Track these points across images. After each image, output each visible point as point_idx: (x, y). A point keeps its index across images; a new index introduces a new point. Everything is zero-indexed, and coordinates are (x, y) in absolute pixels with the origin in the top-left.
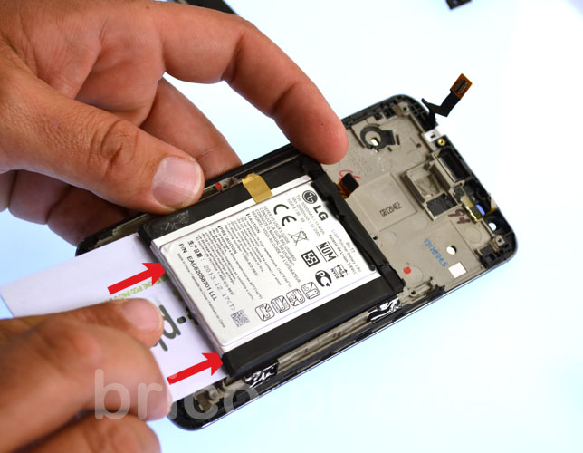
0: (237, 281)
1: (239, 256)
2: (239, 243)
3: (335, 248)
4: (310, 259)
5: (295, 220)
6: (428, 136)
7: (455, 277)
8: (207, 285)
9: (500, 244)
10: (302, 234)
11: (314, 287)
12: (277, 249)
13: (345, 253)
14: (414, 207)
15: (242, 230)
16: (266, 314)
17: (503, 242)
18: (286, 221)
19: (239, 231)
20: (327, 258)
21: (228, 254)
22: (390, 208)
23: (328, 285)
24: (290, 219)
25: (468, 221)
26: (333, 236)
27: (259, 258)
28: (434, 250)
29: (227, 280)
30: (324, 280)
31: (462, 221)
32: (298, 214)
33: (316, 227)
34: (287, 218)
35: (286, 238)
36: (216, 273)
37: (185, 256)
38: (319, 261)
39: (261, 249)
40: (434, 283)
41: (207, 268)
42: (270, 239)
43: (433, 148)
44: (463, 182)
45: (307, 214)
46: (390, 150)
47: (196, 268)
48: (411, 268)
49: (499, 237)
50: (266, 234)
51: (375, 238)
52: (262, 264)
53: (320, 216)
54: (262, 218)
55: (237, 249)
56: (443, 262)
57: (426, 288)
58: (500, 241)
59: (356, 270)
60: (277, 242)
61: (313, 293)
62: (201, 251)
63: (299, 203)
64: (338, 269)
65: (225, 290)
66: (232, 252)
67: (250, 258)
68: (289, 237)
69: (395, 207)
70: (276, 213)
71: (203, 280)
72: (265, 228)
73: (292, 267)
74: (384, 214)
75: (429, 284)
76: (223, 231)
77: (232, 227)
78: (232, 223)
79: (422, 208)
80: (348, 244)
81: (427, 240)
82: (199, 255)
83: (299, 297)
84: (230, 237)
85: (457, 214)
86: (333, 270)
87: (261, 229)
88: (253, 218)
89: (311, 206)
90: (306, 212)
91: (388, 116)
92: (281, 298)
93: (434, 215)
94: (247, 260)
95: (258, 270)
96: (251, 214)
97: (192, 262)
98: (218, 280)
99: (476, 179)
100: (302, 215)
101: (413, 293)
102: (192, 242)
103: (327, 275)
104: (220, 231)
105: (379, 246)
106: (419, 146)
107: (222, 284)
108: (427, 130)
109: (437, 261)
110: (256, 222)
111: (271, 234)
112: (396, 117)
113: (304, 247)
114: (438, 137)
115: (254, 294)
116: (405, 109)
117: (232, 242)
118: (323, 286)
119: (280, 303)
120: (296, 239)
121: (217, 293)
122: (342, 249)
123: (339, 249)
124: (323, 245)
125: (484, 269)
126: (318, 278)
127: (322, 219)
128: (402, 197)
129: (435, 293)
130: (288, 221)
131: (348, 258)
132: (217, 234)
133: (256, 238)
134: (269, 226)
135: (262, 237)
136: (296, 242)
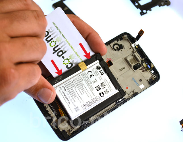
0: (76, 97)
1: (77, 89)
2: (77, 85)
3: (105, 84)
4: (98, 88)
5: (94, 76)
6: (133, 45)
7: (141, 88)
8: (68, 100)
9: (154, 78)
10: (96, 80)
11: (99, 97)
12: (88, 86)
13: (108, 85)
14: (129, 68)
16: (85, 107)
17: (156, 77)
18: (91, 76)
19: (77, 81)
20: (103, 87)
21: (74, 89)
22: (122, 69)
23: (103, 96)
25: (145, 71)
26: (105, 80)
27: (83, 90)
28: (135, 81)
29: (74, 97)
30: (102, 95)
31: (143, 71)
32: (95, 74)
33: (100, 78)
34: (91, 75)
35: (91, 82)
36: (70, 96)
37: (61, 91)
38: (101, 89)
39: (83, 86)
40: (135, 91)
41: (68, 94)
42: (86, 83)
43: (135, 49)
44: (143, 59)
45: (97, 74)
46: (122, 51)
47: (64, 94)
48: (128, 87)
49: (154, 75)
51: (117, 79)
52: (84, 91)
54: (84, 76)
55: (76, 87)
56: (138, 84)
57: (133, 93)
58: (155, 77)
59: (111, 91)
60: (88, 84)
61: (98, 99)
62: (66, 89)
63: (95, 70)
64: (106, 91)
65: (73, 101)
66: (75, 88)
67: (80, 90)
68: (92, 82)
69: (123, 68)
70: (88, 74)
71: (66, 98)
72: (85, 79)
73: (93, 92)
74: (120, 71)
75: (133, 92)
77: (75, 80)
79: (131, 68)
80: (109, 82)
81: (133, 78)
82: (65, 90)
83: (94, 101)
84: (74, 83)
85: (142, 69)
86: (104, 91)
87: (84, 80)
88: (81, 76)
89: (99, 71)
90: (97, 73)
91: (121, 40)
92: (89, 102)
93: (135, 70)
94: (79, 90)
95: (83, 94)
96: (81, 75)
97: (63, 92)
98: (71, 97)
99: (148, 57)
101: (129, 95)
102: (63, 86)
103: (103, 93)
104: (71, 81)
105: (118, 81)
106: (130, 48)
107: (72, 99)
108: (133, 43)
109: (136, 84)
110: (82, 77)
111: (87, 81)
112: (123, 40)
113: (96, 84)
114: (136, 45)
115: (81, 101)
116: (126, 37)
117: (75, 85)
118: (101, 97)
119: (89, 103)
120: (94, 82)
121: (71, 102)
122: (108, 84)
123: (107, 84)
124: (102, 83)
125: (150, 86)
126: (100, 94)
127: (102, 75)
128: (125, 65)
129: (135, 94)
130: (92, 76)
131: (109, 87)
132: (71, 83)
133: (82, 83)
134: (86, 78)
135: (84, 82)
136: (94, 83)
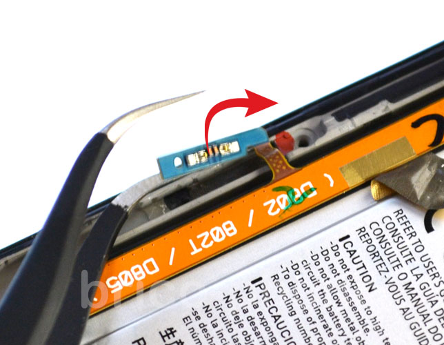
2: (307, 327)
15: (323, 285)
19: (314, 290)
42: (405, 311)
50: (394, 292)
54: (386, 247)
60: (425, 317)
70: (429, 228)
72: (394, 274)
76: (265, 294)
77: (294, 278)
78: (295, 267)
84: (283, 311)
87: (378, 280)
88: (360, 247)
96: (354, 238)
102: (171, 332)
104: (257, 292)
110: (365, 257)
117: (290, 323)
132: (247, 302)
133: (361, 308)
134: (406, 268)
135: (381, 303)
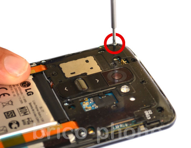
3: (30, 110)
4: (9, 114)
5: (9, 95)
10: (10, 102)
11: (5, 129)
13: (36, 112)
18: (2, 96)
20: (22, 114)
23: (16, 128)
24: (5, 95)
26: (32, 104)
30: (14, 125)
32: (13, 92)
33: (22, 99)
34: (4, 94)
38: (15, 116)
45: (19, 93)
53: (27, 94)
61: (3, 132)
63: (16, 87)
80: (41, 108)
86: (23, 121)
89: (23, 89)
90: (19, 91)
100: (15, 93)
103: (18, 123)
113: (8, 108)
118: (12, 128)
120: (4, 104)
122: (35, 110)
123: (33, 110)
124: (22, 108)
127: (28, 95)
130: (4, 96)
131: (38, 115)
136: (4, 106)
